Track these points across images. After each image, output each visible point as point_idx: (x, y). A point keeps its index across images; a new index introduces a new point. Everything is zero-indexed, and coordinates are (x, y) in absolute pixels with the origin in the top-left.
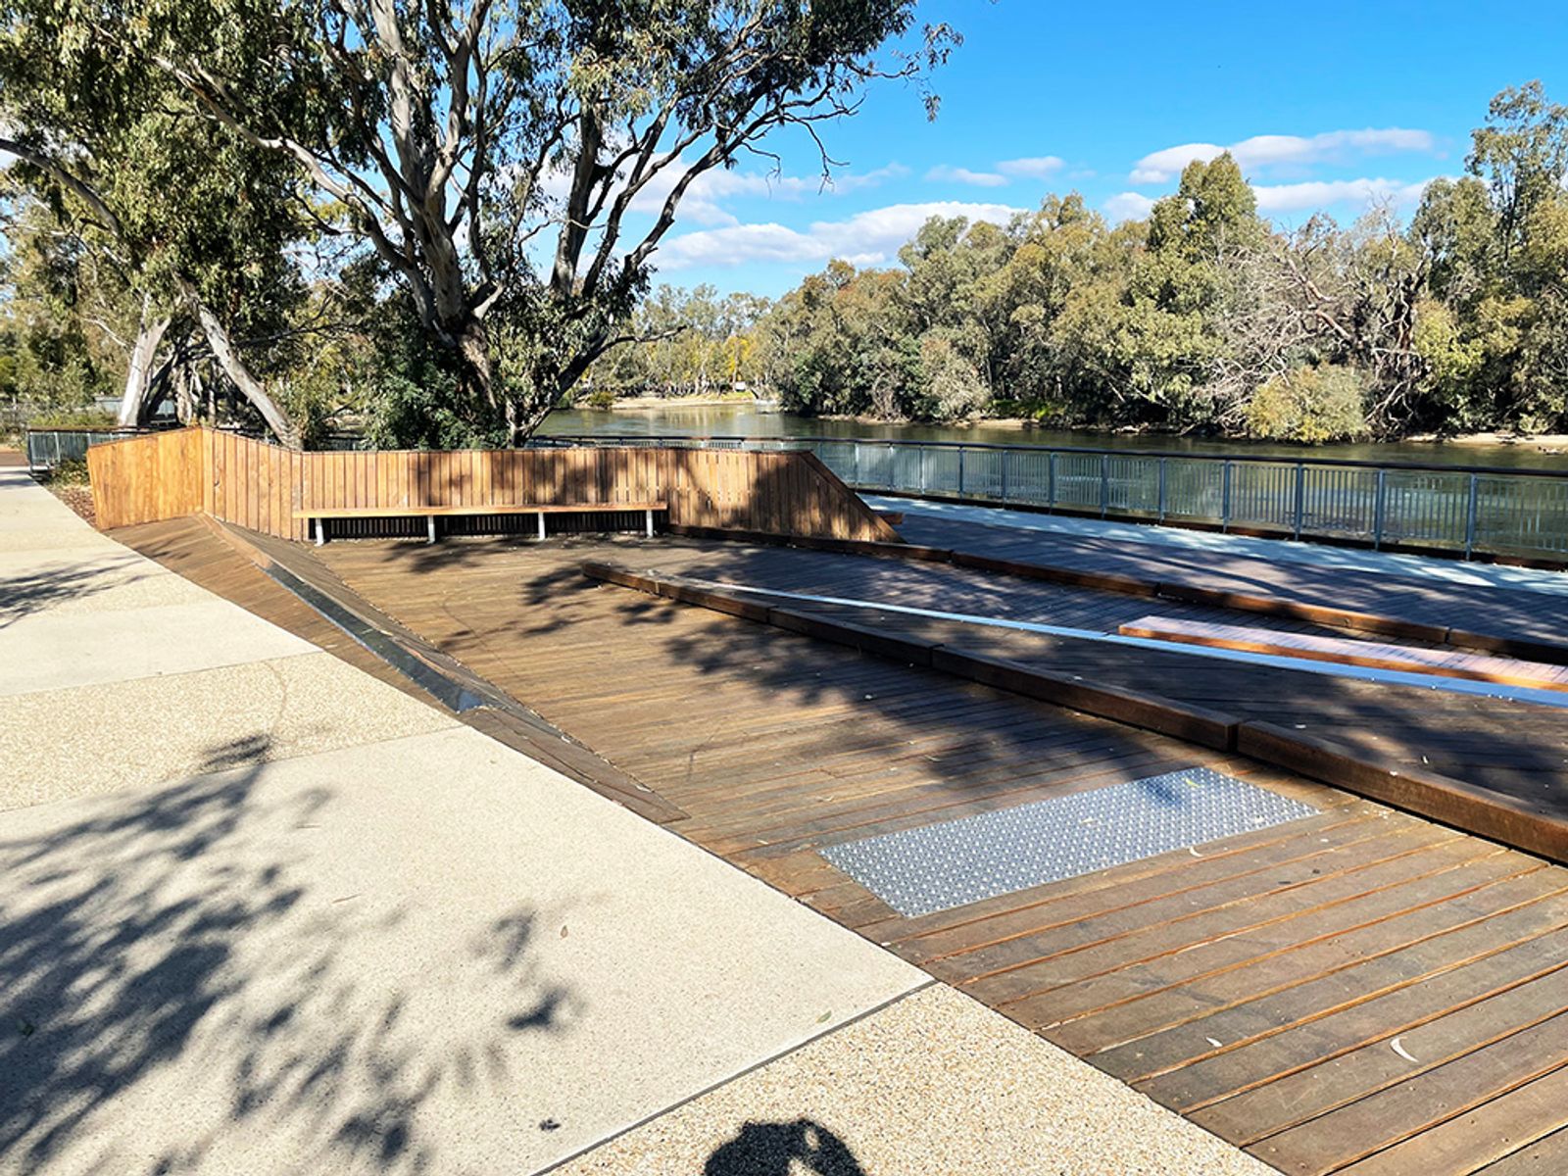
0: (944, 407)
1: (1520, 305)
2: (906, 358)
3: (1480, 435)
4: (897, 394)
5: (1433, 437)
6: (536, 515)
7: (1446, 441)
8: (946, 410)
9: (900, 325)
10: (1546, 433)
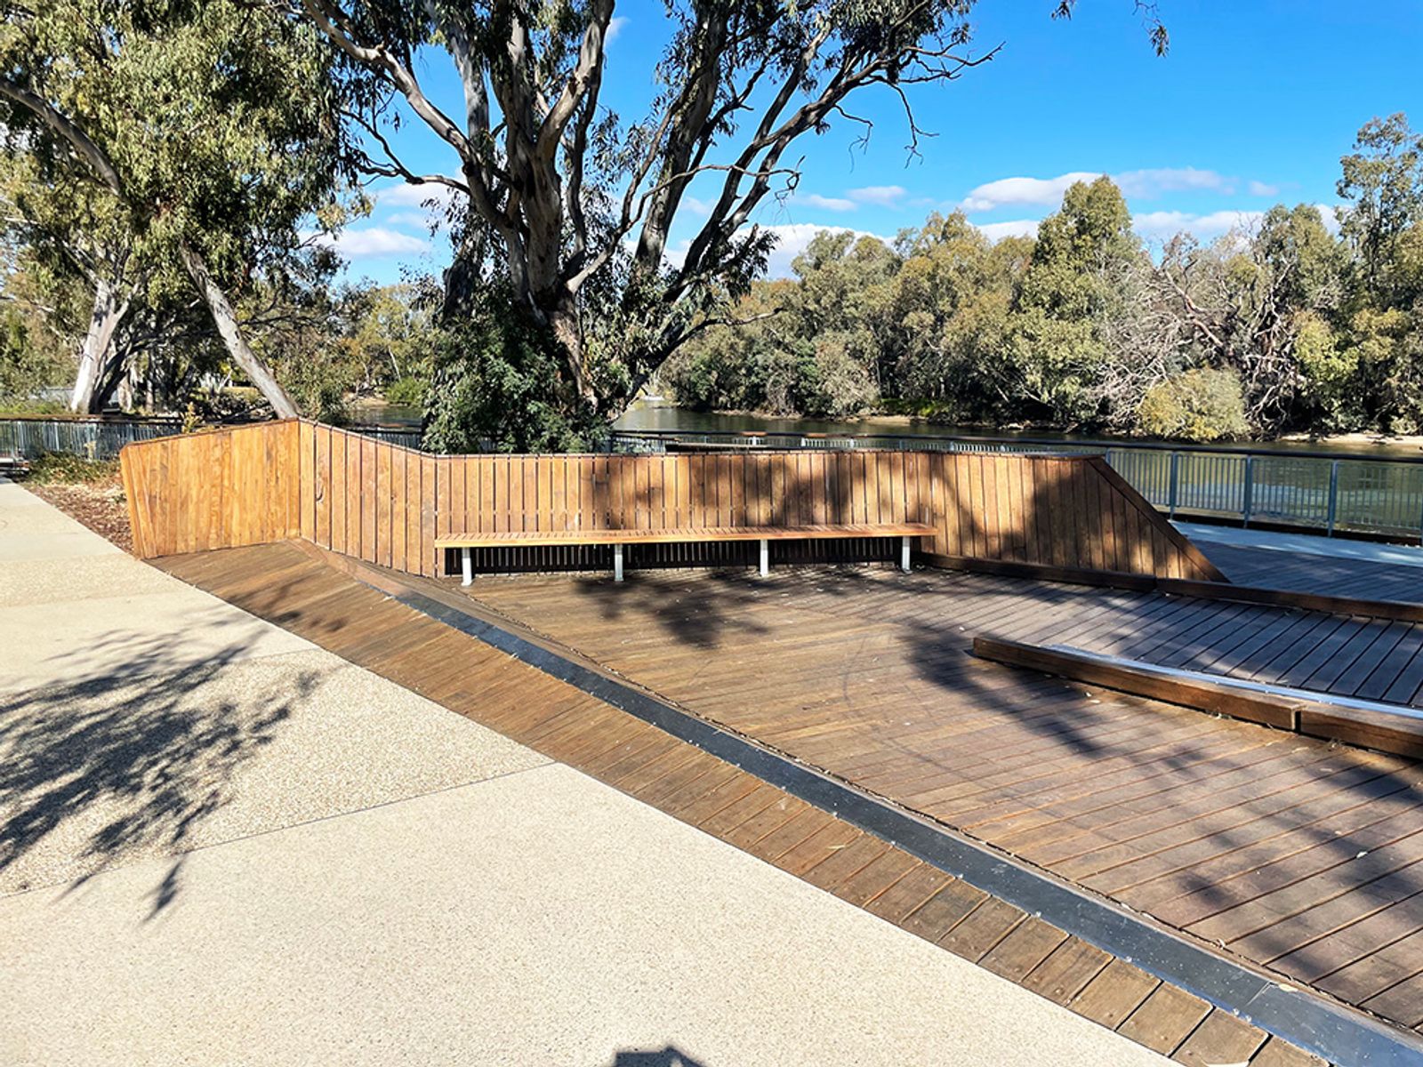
0: (838, 404)
1: (1392, 317)
2: (799, 359)
3: (1350, 435)
4: (790, 391)
5: (1307, 436)
6: (758, 542)
7: (1319, 440)
8: (839, 407)
9: (792, 329)
10: (1413, 435)
